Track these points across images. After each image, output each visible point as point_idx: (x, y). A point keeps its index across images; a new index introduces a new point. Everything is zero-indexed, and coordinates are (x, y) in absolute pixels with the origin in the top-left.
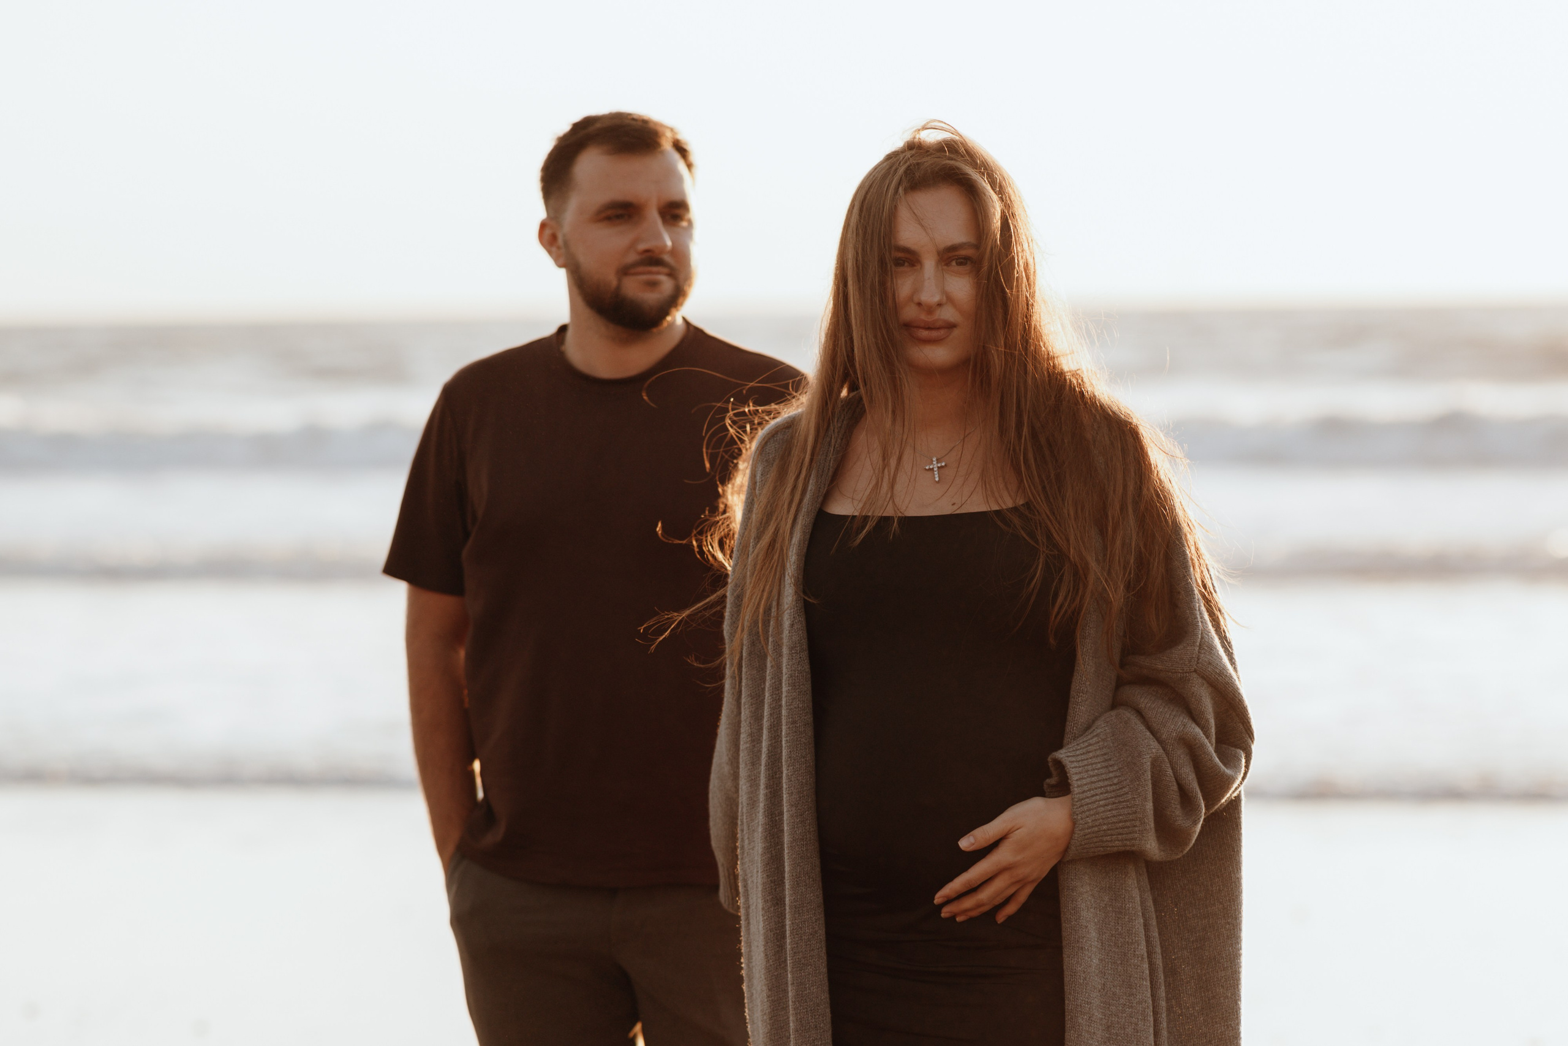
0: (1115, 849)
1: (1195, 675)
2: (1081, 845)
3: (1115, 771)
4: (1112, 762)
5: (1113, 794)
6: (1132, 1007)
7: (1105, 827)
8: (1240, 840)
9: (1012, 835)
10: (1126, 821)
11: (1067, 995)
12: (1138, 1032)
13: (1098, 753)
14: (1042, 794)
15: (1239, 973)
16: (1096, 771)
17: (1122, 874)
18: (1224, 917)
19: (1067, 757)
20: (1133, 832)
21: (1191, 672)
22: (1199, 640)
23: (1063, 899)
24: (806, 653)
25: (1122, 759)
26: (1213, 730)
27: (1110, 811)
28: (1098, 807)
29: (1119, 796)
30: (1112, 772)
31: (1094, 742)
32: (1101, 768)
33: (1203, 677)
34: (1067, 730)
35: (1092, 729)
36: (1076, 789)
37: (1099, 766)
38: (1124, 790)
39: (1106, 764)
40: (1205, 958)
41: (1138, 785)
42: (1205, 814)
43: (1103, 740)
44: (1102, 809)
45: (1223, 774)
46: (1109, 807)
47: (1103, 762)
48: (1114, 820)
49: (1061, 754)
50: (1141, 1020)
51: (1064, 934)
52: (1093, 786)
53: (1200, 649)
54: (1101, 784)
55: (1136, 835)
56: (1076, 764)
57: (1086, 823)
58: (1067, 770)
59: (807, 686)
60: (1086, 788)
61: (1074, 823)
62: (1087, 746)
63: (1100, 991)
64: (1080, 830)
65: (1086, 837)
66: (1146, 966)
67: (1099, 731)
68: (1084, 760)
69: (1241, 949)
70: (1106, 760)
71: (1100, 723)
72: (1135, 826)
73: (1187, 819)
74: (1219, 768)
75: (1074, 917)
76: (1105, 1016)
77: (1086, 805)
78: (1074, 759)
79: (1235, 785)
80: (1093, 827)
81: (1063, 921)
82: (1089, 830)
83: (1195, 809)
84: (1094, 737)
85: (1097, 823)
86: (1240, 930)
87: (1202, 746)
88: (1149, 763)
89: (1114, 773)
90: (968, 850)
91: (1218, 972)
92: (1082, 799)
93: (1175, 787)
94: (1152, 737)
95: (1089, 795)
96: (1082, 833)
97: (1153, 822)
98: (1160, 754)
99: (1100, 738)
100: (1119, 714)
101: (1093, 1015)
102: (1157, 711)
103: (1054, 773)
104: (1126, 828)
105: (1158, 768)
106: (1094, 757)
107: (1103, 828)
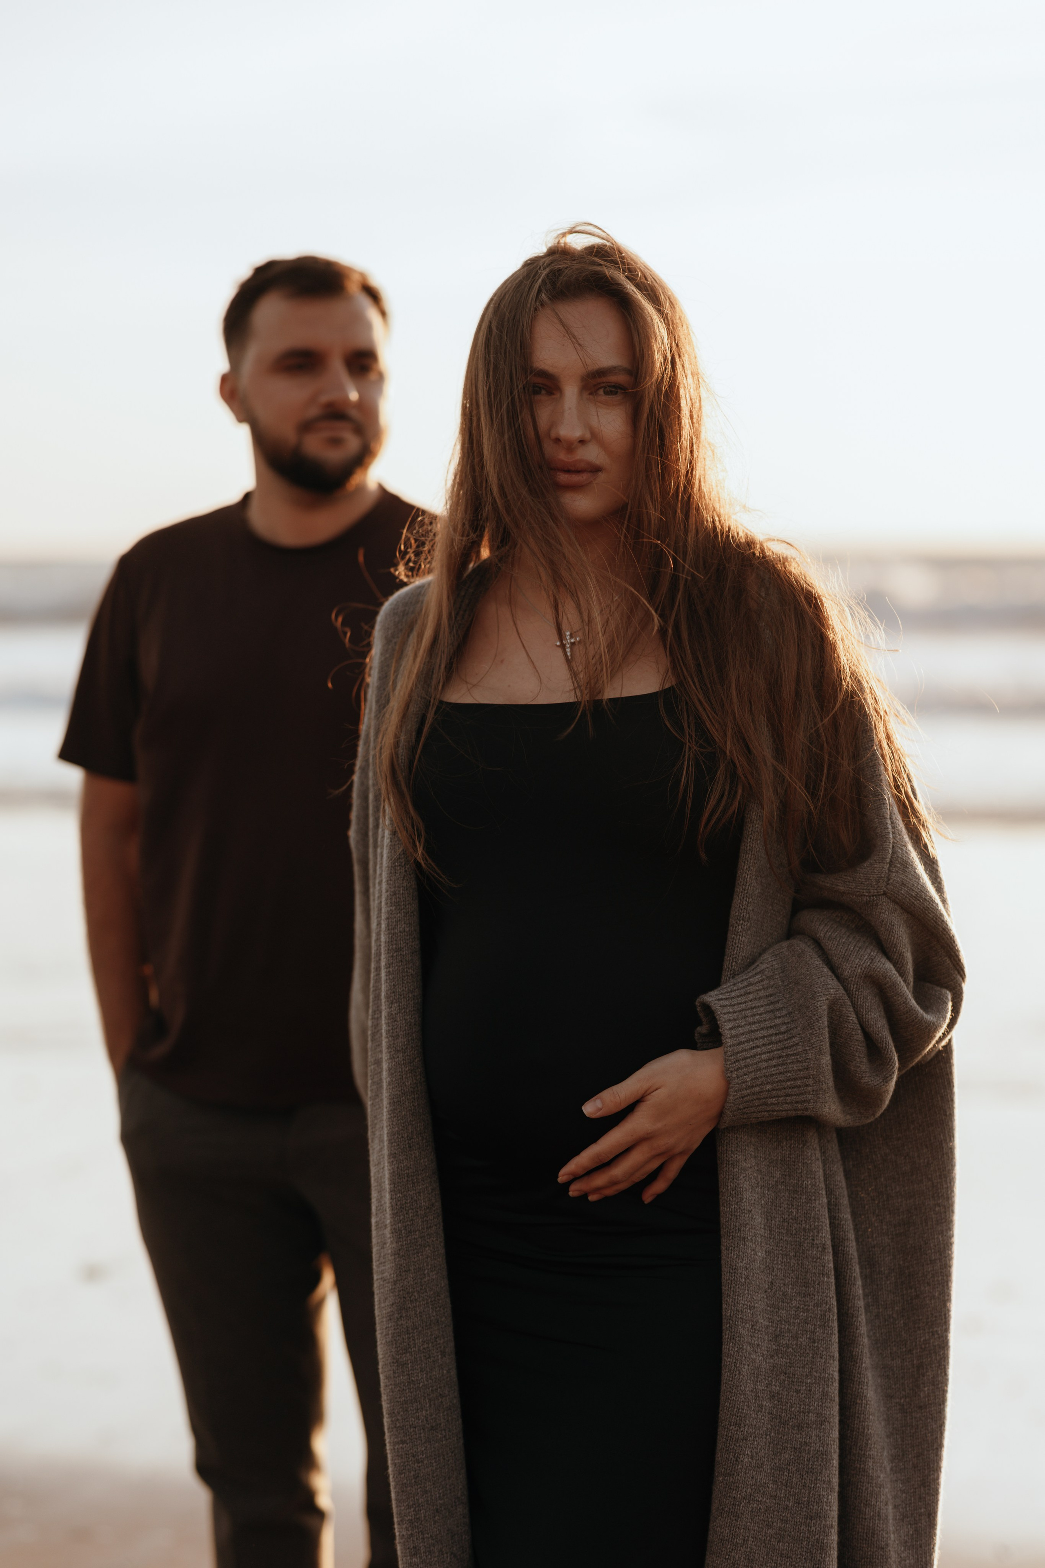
0: (784, 1114)
1: (884, 899)
2: (739, 1109)
3: (782, 1016)
4: (780, 1005)
5: (779, 1046)
6: (808, 1310)
7: (769, 1087)
8: (952, 1100)
9: (649, 1097)
10: (795, 1079)
12: (815, 1343)
13: (761, 994)
14: (692, 1045)
15: (950, 1267)
16: (757, 1017)
17: (799, 1144)
19: (719, 1000)
20: (806, 1093)
21: (879, 895)
22: (889, 856)
23: (721, 1176)
25: (793, 1001)
26: (910, 967)
27: (775, 1066)
28: (759, 1062)
29: (787, 1048)
30: (780, 1017)
31: (757, 980)
32: (765, 1013)
33: (895, 902)
34: (726, 964)
35: (756, 965)
36: (728, 1040)
37: (762, 1010)
38: (794, 1039)
39: (772, 1007)
40: (908, 1246)
41: (811, 1034)
42: (899, 1069)
43: (769, 978)
44: (765, 1064)
45: (922, 1021)
46: (774, 1062)
47: (767, 1005)
48: (781, 1078)
49: (711, 998)
50: (820, 1326)
52: (753, 1035)
53: (890, 866)
54: (764, 1033)
55: (809, 1097)
56: (730, 1009)
57: (744, 1082)
58: (718, 1017)
60: (743, 1038)
61: (728, 1082)
62: (747, 986)
63: (766, 1292)
64: (736, 1091)
65: (745, 1099)
66: (829, 1257)
67: (764, 966)
68: (741, 1003)
69: (953, 1236)
70: (772, 1003)
71: (767, 956)
72: (807, 1085)
73: (877, 1077)
74: (916, 1013)
75: (734, 1199)
76: (772, 1322)
77: (743, 1059)
78: (727, 1002)
79: (939, 1034)
80: (753, 1087)
81: (721, 1204)
82: (749, 1091)
83: (887, 1063)
84: (756, 974)
85: (758, 1082)
86: (953, 1212)
87: (894, 985)
88: (825, 1007)
89: (781, 1019)
90: (594, 1116)
91: (923, 1266)
92: (738, 1053)
93: (860, 1036)
94: (830, 973)
95: (748, 1047)
96: (739, 1094)
97: (832, 1079)
98: (841, 995)
99: (765, 976)
100: (792, 946)
101: (757, 1322)
102: (839, 941)
103: (704, 1020)
104: (797, 1087)
105: (838, 1013)
106: (756, 999)
107: (766, 1087)
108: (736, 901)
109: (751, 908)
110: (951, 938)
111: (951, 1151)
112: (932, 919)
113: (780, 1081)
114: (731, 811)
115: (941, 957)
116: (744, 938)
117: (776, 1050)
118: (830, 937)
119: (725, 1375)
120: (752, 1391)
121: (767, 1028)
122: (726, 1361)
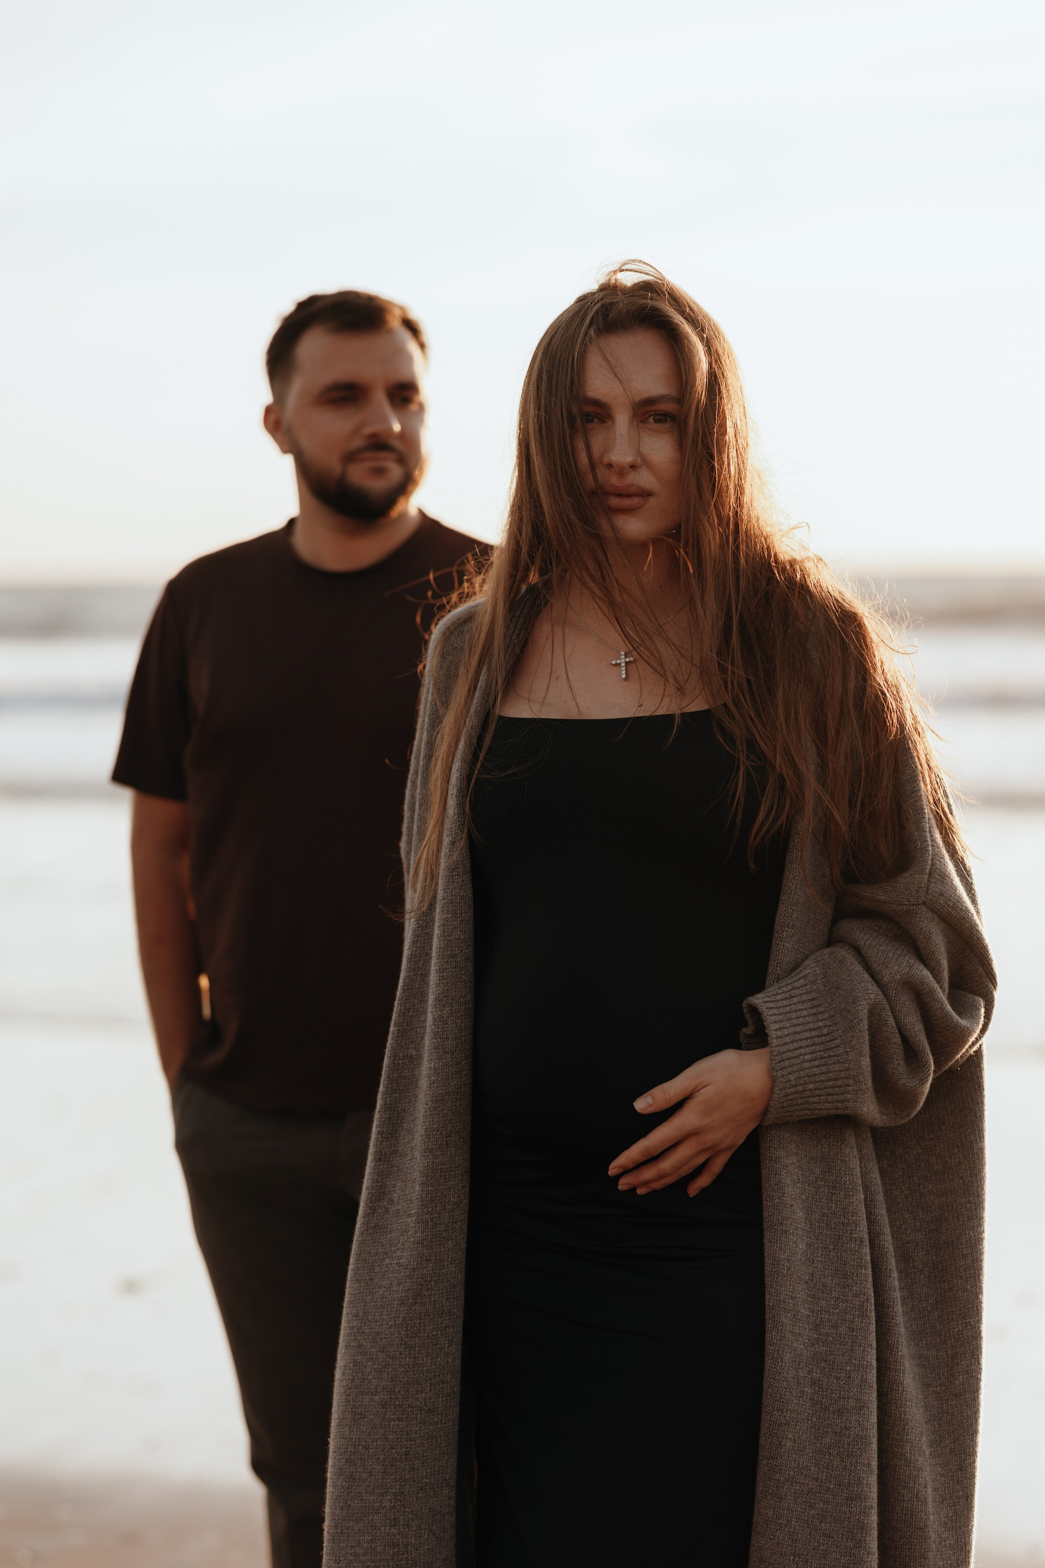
0: (825, 1113)
1: (924, 908)
2: (783, 1107)
3: (825, 1019)
4: (822, 1009)
5: (821, 1047)
6: (846, 1301)
7: (811, 1086)
8: (983, 1103)
9: (698, 1094)
10: (836, 1079)
11: (768, 1289)
12: (854, 1332)
13: (805, 997)
14: (737, 1045)
16: (801, 1019)
17: (838, 1142)
18: (964, 1194)
19: (766, 1002)
20: (846, 1093)
21: (919, 904)
22: (929, 867)
23: (764, 1172)
24: (469, 875)
25: (834, 1005)
26: (946, 974)
27: (817, 1067)
28: (802, 1062)
29: (829, 1049)
30: (822, 1020)
31: (801, 984)
32: (809, 1016)
33: (933, 911)
34: (771, 969)
35: (799, 970)
36: (774, 1041)
37: (805, 1013)
38: (836, 1041)
39: (815, 1011)
40: (941, 1242)
41: (852, 1036)
42: (935, 1072)
43: (812, 983)
44: (808, 1065)
45: (957, 1025)
46: (816, 1063)
47: (810, 1008)
48: (823, 1077)
49: (758, 1000)
50: (858, 1316)
51: (765, 1213)
52: (798, 1037)
53: (929, 877)
54: (807, 1034)
55: (850, 1096)
56: (775, 1011)
57: (788, 1081)
58: (764, 1018)
60: (787, 1039)
61: (773, 1081)
62: (791, 990)
63: (807, 1283)
64: (780, 1090)
65: (789, 1097)
66: (867, 1250)
67: (807, 972)
68: (786, 1006)
69: (983, 1232)
70: (814, 1006)
71: (809, 962)
72: (848, 1085)
73: (913, 1077)
74: (952, 1018)
75: (777, 1192)
76: (813, 1312)
77: (787, 1059)
78: (772, 1005)
79: (972, 1039)
80: (796, 1086)
81: (764, 1198)
82: (792, 1090)
83: (924, 1065)
84: (800, 979)
85: (802, 1081)
86: (983, 1209)
87: (931, 991)
88: (865, 1011)
89: (824, 1022)
90: (645, 1112)
91: (955, 1260)
92: (783, 1053)
93: (898, 1040)
94: (870, 979)
95: (793, 1048)
96: (783, 1093)
97: (870, 1080)
98: (880, 1000)
99: (808, 980)
100: (834, 953)
101: (798, 1312)
102: (879, 949)
103: (750, 1021)
104: (838, 1087)
105: (877, 1017)
106: (799, 1002)
107: (809, 1087)
108: (782, 908)
109: (795, 916)
110: (985, 947)
111: (981, 1150)
112: (968, 928)
113: (822, 1081)
114: (779, 823)
115: (974, 965)
116: (788, 944)
117: (818, 1052)
118: (870, 944)
119: (768, 1363)
120: (794, 1378)
121: (810, 1030)
122: (769, 1349)
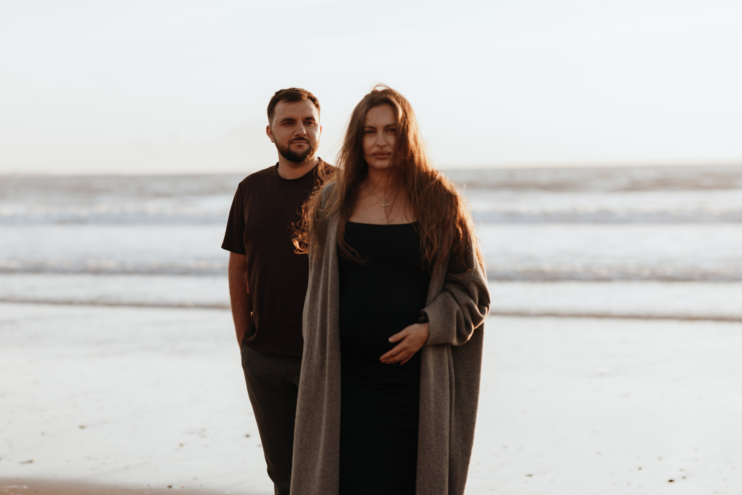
0: (443, 343)
1: (472, 283)
2: (431, 341)
4: (442, 312)
5: (443, 324)
7: (439, 335)
9: (407, 337)
11: (421, 392)
13: (438, 309)
14: (418, 322)
17: (442, 350)
23: (423, 360)
25: (447, 311)
26: (477, 300)
27: (441, 329)
31: (437, 305)
33: (476, 284)
35: (436, 300)
36: (430, 322)
38: (447, 322)
40: (470, 378)
41: (452, 320)
42: (474, 330)
43: (440, 304)
47: (439, 312)
51: (421, 371)
53: (475, 273)
55: (449, 338)
57: (433, 334)
59: (338, 280)
60: (434, 322)
61: (429, 333)
63: (433, 391)
64: (431, 336)
65: (433, 338)
66: (449, 382)
71: (438, 297)
72: (450, 335)
73: (468, 332)
74: (479, 314)
77: (434, 328)
83: (471, 328)
87: (474, 307)
88: (455, 313)
89: (443, 316)
90: (392, 342)
92: (433, 325)
97: (456, 333)
98: (459, 310)
100: (445, 294)
103: (423, 315)
104: (446, 335)
105: (458, 315)
108: (432, 281)
109: (435, 283)
113: (442, 334)
115: (484, 297)
118: (456, 292)
121: (440, 318)
